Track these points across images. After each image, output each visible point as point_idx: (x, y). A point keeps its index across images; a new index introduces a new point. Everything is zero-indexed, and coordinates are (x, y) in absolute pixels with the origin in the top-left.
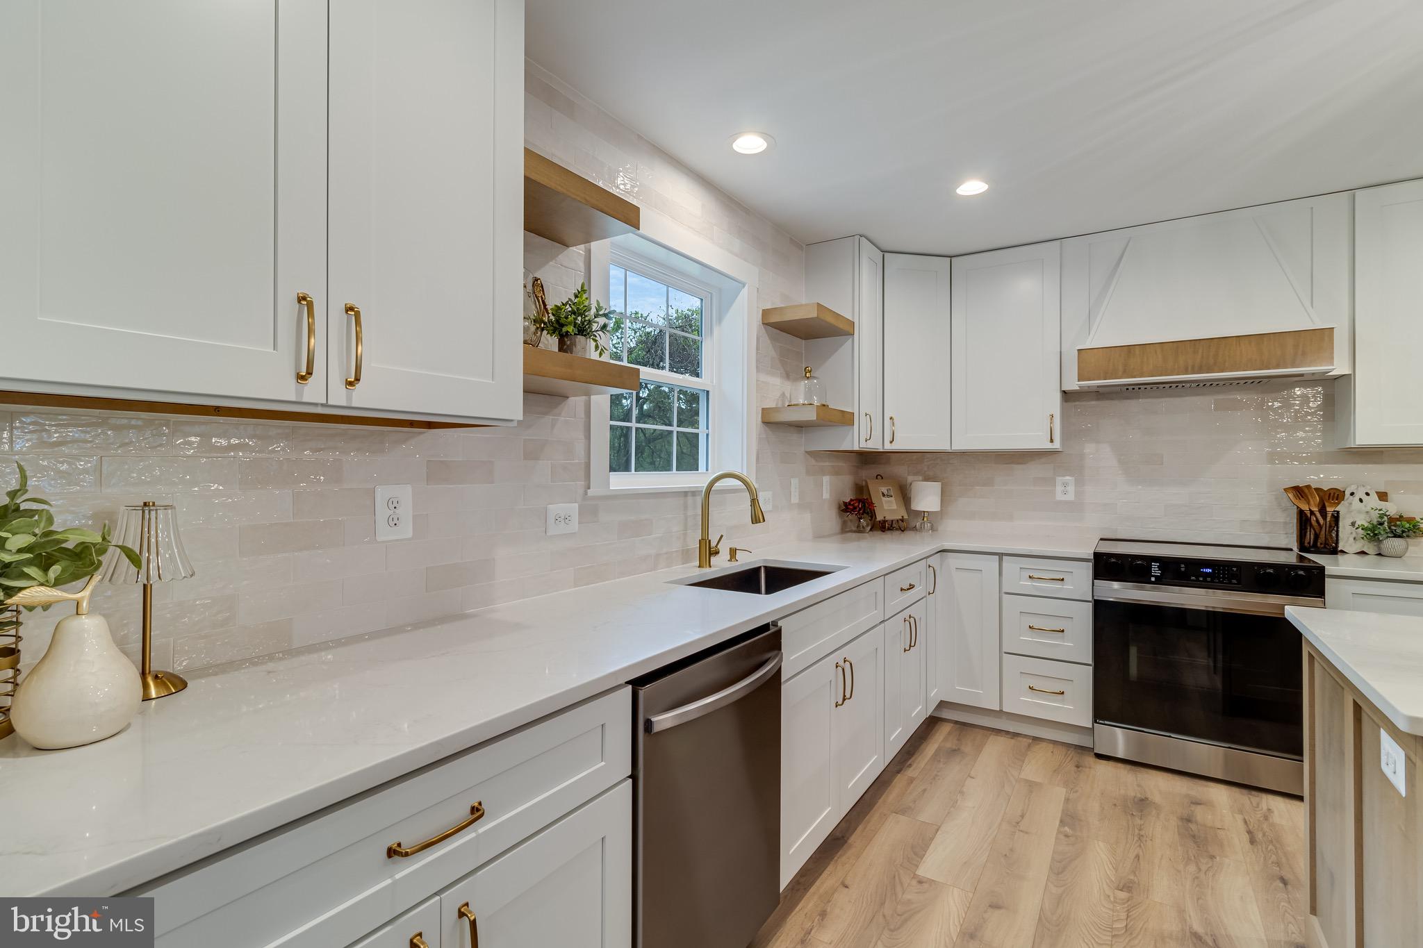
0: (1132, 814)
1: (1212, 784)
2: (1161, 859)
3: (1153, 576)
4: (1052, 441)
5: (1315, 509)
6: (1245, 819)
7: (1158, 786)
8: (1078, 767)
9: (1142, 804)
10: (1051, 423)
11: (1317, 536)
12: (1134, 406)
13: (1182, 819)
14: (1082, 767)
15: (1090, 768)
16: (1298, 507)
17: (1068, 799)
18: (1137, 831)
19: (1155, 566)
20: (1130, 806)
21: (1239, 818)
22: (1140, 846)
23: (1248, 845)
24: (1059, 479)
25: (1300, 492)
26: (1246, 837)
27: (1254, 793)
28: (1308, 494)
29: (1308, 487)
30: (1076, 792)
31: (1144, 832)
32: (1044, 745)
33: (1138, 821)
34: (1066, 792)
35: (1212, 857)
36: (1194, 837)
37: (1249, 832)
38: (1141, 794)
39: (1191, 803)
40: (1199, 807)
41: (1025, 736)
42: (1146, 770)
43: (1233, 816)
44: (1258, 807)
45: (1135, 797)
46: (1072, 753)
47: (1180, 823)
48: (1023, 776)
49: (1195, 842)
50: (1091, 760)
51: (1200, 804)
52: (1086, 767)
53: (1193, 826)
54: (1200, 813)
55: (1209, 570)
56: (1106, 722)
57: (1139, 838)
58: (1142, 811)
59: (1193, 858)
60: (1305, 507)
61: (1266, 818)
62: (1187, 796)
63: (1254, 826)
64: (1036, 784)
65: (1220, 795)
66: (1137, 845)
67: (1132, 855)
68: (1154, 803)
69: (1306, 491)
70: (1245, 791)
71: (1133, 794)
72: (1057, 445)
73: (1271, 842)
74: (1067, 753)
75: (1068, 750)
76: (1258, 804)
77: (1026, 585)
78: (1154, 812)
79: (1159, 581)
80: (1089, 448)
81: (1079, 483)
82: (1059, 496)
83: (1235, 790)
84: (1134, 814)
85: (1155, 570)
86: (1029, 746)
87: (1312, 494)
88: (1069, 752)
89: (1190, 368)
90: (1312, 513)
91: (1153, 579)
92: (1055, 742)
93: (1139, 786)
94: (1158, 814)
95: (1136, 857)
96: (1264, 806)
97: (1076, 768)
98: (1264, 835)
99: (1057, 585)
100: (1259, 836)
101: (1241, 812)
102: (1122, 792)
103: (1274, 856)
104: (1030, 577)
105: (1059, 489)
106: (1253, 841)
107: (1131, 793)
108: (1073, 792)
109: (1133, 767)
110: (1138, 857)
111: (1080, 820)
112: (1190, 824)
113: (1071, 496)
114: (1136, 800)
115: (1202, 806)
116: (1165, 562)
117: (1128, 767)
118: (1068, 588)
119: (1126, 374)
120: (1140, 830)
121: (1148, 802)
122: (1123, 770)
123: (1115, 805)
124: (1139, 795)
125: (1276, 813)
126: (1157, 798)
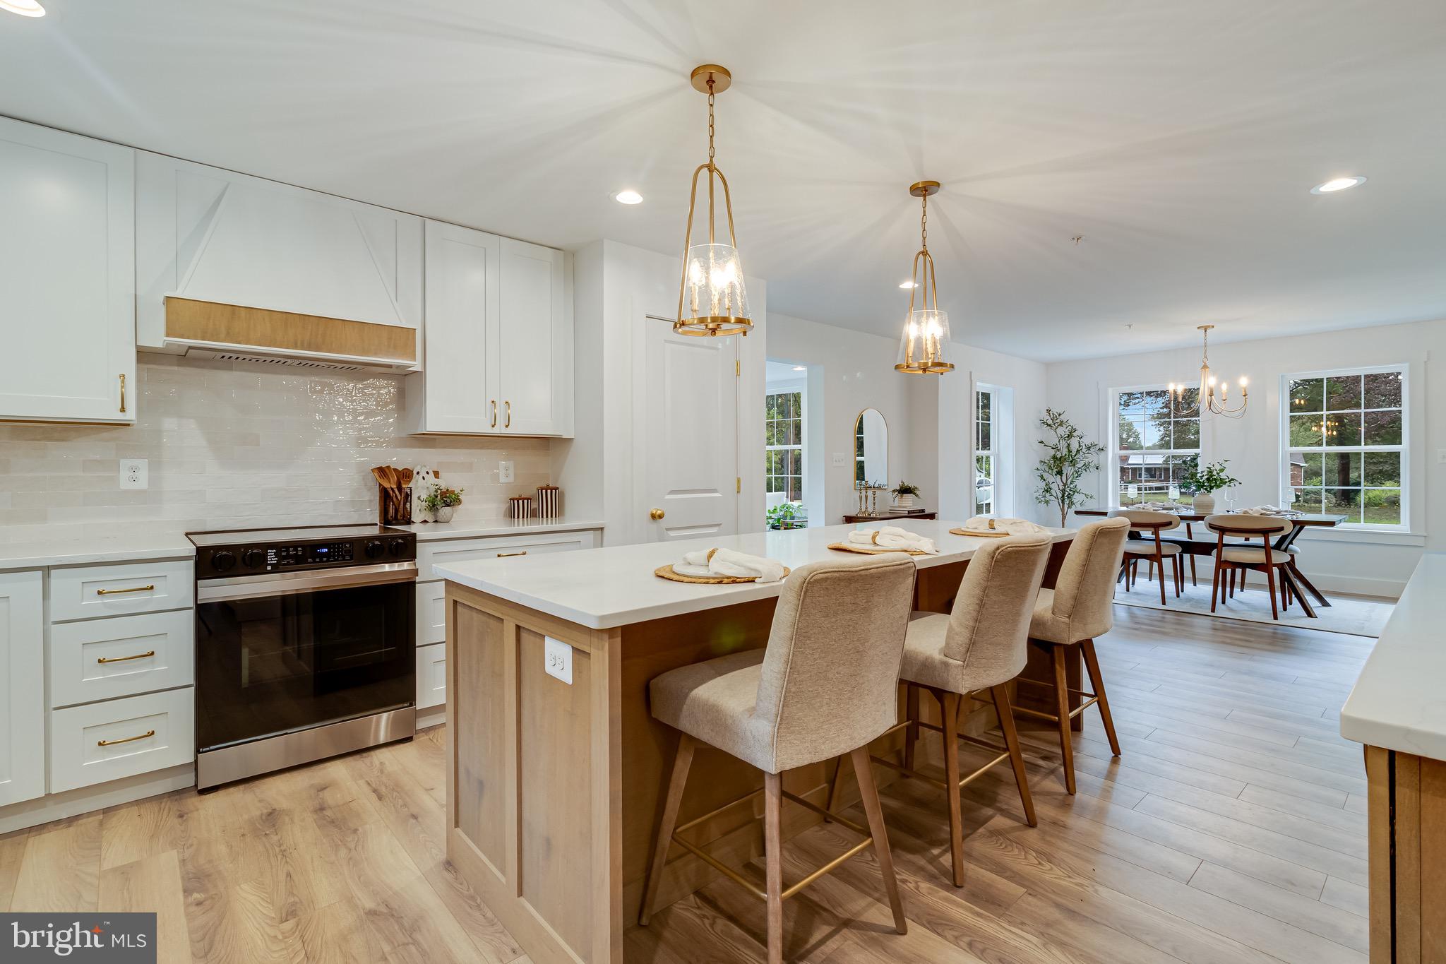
0: (266, 834)
1: (328, 764)
2: (312, 862)
3: (270, 564)
4: (123, 410)
5: (394, 487)
6: (367, 781)
7: (279, 791)
8: (181, 816)
9: (272, 818)
10: (122, 387)
11: (397, 511)
12: (226, 378)
13: (315, 811)
14: (187, 813)
15: (197, 810)
16: (380, 485)
17: (184, 860)
18: (277, 849)
19: (271, 553)
20: (260, 827)
21: (362, 782)
22: (287, 862)
23: (378, 803)
24: (125, 463)
25: (382, 471)
26: (374, 797)
27: (364, 755)
28: (389, 474)
29: (388, 467)
30: (191, 845)
31: (285, 845)
32: (123, 812)
33: (275, 838)
34: (178, 852)
35: (355, 831)
36: (333, 822)
37: (375, 791)
38: (266, 809)
39: (318, 791)
40: (325, 791)
41: (90, 814)
42: (263, 781)
43: (357, 784)
44: (372, 766)
45: (262, 814)
46: (166, 804)
47: (315, 816)
48: (106, 866)
49: (336, 826)
50: (194, 801)
51: (327, 788)
52: (192, 811)
53: (328, 813)
54: (329, 797)
55: (325, 550)
56: (212, 747)
57: (283, 855)
58: (274, 826)
59: (340, 843)
60: (387, 485)
61: (382, 771)
62: (312, 786)
63: (376, 784)
64: (131, 866)
65: (337, 770)
66: (283, 864)
67: (282, 877)
68: (283, 810)
69: (387, 471)
70: (357, 757)
71: (258, 813)
72: (130, 415)
73: (393, 789)
74: (160, 808)
75: (161, 803)
76: (371, 763)
77: (94, 604)
78: (287, 819)
79: (276, 569)
80: (169, 423)
81: (155, 466)
82: (125, 483)
83: (349, 760)
84: (267, 832)
85: (272, 557)
86: (101, 823)
87: (391, 473)
88: (163, 804)
89: (299, 344)
90: (392, 489)
91: (269, 568)
92: (138, 803)
93: (260, 801)
94: (292, 820)
95: (287, 876)
96: (376, 762)
97: (180, 819)
98: (386, 787)
99: (145, 596)
100: (383, 790)
101: (361, 777)
102: (246, 817)
103: (400, 800)
104: (99, 593)
105: (124, 474)
106: (380, 798)
107: (256, 813)
108: (188, 848)
109: (247, 785)
110: (289, 875)
111: (209, 875)
112: (324, 812)
113: (143, 482)
114: (264, 817)
115: (328, 789)
116: (282, 548)
117: (241, 787)
118: (161, 597)
119: (230, 337)
120: (280, 847)
121: (277, 813)
122: (236, 794)
123: (243, 835)
124: (265, 811)
125: (387, 763)
126: (284, 804)
